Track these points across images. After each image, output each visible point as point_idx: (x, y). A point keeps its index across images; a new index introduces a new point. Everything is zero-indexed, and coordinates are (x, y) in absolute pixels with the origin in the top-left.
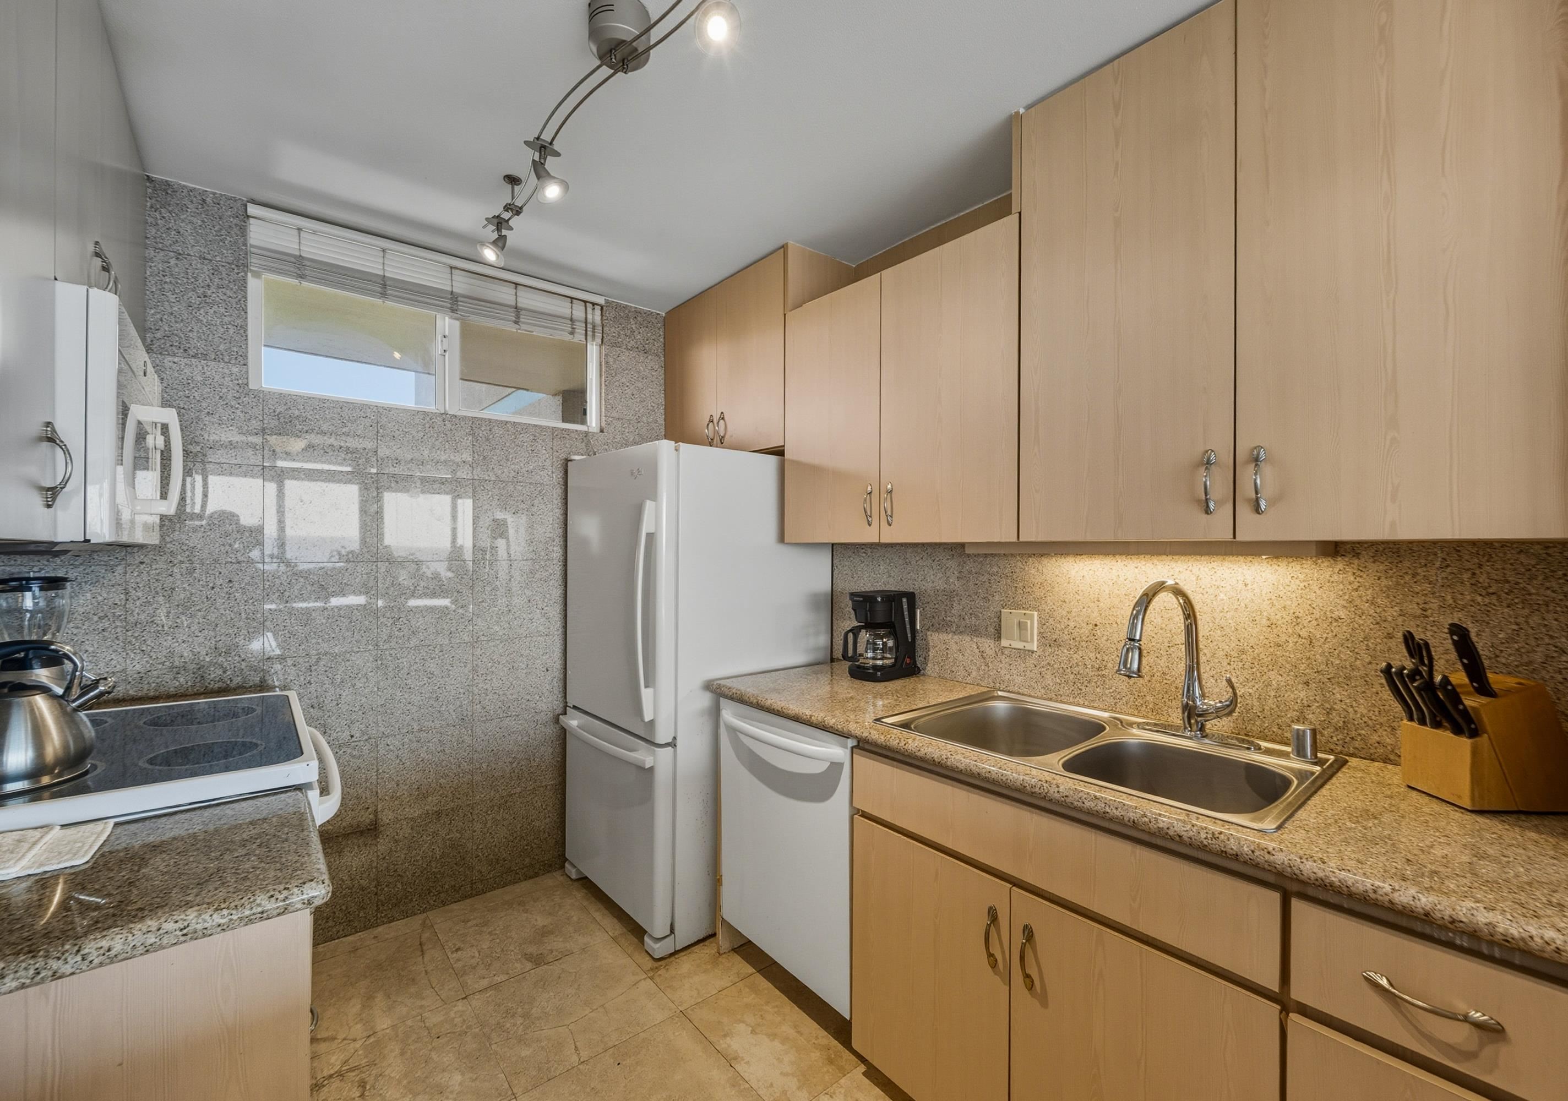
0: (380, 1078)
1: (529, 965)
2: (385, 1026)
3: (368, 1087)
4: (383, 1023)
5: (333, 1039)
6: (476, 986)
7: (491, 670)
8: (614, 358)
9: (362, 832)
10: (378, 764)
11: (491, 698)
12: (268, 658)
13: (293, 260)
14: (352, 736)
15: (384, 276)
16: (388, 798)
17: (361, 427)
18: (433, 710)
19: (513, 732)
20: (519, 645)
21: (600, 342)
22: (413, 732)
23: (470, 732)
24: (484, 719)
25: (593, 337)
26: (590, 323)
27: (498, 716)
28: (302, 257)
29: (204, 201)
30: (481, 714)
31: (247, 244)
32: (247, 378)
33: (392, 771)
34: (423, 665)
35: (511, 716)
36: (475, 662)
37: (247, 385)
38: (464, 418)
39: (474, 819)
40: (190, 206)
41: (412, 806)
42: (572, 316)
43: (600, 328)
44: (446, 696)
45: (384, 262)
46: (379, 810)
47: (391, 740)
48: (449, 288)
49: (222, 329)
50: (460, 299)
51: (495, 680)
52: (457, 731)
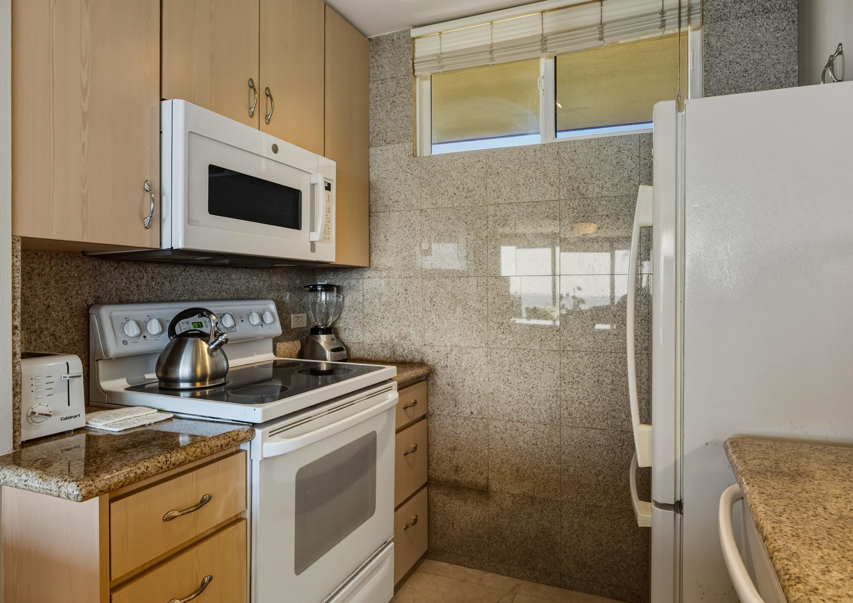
7: (577, 379)
8: (718, 35)
9: (478, 491)
10: (489, 440)
11: (577, 406)
12: (425, 345)
13: (436, 57)
14: (472, 413)
15: (491, 44)
16: (495, 471)
17: (476, 170)
18: (528, 406)
19: (599, 445)
20: (604, 360)
21: (700, 23)
22: (513, 421)
23: (558, 434)
24: (571, 424)
25: (689, 21)
26: (685, 7)
27: (584, 426)
28: (441, 54)
29: (393, 40)
30: (568, 420)
31: (413, 59)
32: (415, 150)
33: (499, 450)
34: (520, 366)
35: (596, 429)
36: (562, 370)
37: (415, 156)
38: (551, 145)
39: (562, 516)
40: (387, 46)
41: (513, 484)
42: (663, 8)
43: (699, 7)
44: (538, 396)
45: (492, 32)
46: (490, 477)
47: (496, 423)
48: (540, 32)
49: (401, 121)
50: (549, 37)
51: (580, 390)
52: (548, 430)
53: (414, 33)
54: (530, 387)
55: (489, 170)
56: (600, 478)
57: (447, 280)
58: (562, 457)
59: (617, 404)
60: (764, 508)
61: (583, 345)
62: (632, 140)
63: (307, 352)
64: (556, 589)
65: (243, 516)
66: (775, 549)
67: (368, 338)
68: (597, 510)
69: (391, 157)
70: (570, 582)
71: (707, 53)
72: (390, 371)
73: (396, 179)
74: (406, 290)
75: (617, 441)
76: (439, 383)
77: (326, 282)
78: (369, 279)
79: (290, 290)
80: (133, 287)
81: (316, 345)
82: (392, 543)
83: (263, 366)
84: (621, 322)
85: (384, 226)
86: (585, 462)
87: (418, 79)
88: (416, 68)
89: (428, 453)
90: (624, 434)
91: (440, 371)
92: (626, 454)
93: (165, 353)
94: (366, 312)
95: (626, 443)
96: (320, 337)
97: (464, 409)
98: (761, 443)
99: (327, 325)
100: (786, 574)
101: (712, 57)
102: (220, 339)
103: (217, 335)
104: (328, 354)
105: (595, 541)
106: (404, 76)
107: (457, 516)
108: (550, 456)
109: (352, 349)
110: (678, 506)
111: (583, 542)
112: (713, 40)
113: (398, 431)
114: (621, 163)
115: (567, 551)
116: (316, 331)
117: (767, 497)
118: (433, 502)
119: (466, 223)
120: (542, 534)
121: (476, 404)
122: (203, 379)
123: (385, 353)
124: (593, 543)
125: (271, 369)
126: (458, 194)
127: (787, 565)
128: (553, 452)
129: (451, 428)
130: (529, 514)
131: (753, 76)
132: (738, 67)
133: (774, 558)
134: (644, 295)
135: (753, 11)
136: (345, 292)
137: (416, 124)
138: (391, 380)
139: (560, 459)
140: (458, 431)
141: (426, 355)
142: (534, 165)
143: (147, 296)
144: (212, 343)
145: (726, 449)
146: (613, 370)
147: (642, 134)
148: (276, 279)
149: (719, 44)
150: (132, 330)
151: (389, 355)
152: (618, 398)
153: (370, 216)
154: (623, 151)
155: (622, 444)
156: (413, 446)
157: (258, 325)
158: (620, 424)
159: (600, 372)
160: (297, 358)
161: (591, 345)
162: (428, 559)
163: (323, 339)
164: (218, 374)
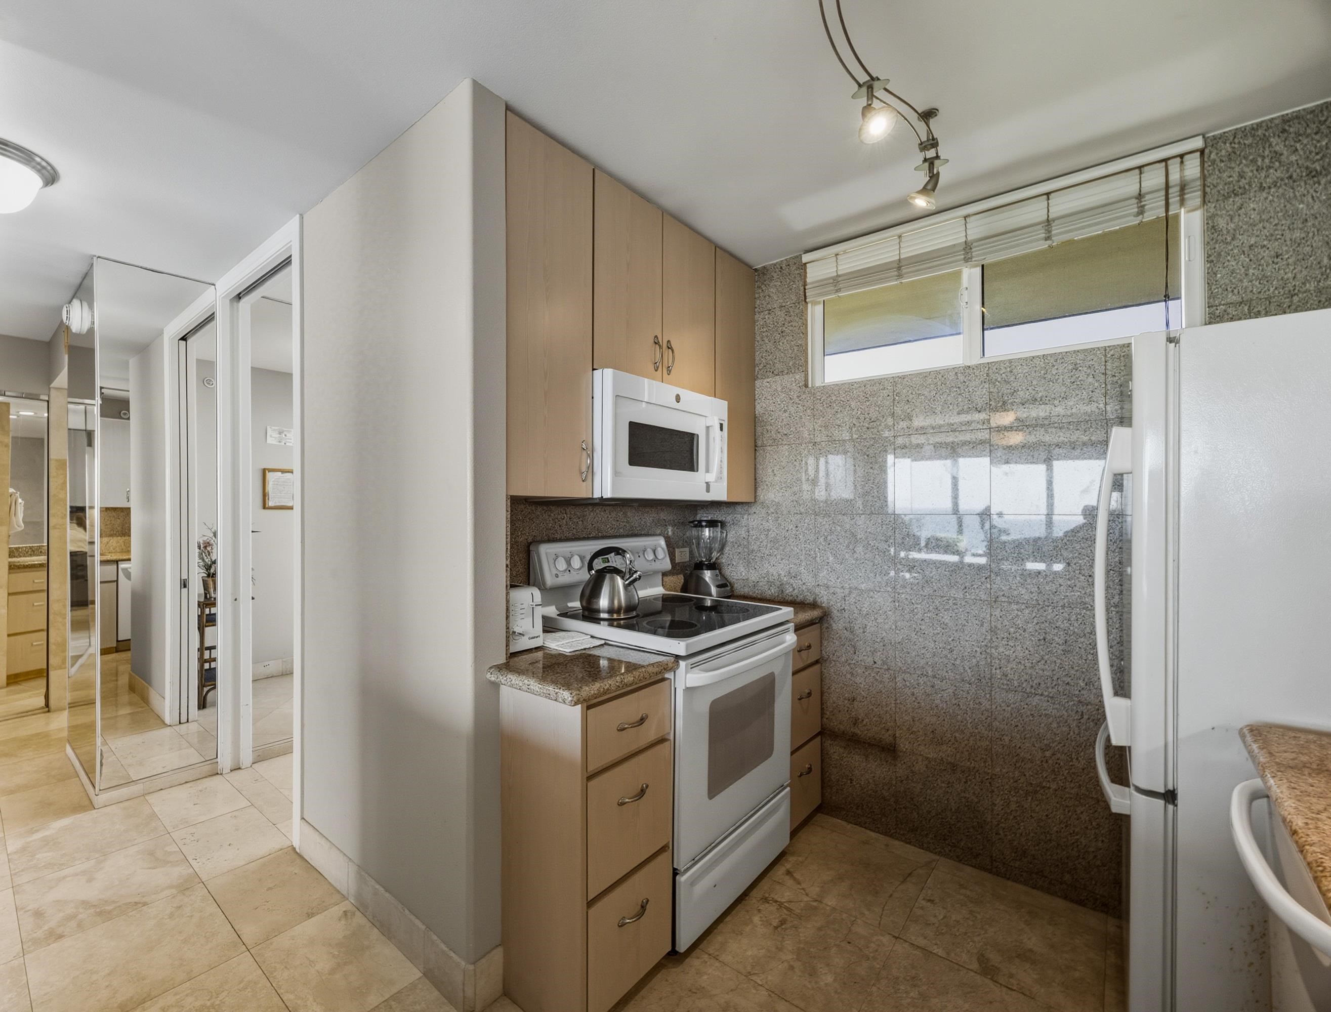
0: (794, 929)
1: (975, 966)
2: (830, 904)
3: (783, 927)
4: (831, 901)
5: (799, 883)
6: (913, 938)
7: (1014, 635)
8: (1229, 215)
9: (883, 748)
10: (896, 694)
11: (1015, 666)
12: (818, 585)
13: (832, 281)
14: (875, 663)
15: (899, 259)
16: (905, 729)
17: (880, 398)
18: (946, 661)
19: (1046, 715)
20: (1053, 615)
21: (1199, 203)
22: (927, 676)
23: (988, 696)
24: (1005, 687)
25: (1182, 202)
26: (1174, 186)
27: (1024, 690)
28: (838, 276)
29: (781, 268)
30: (1002, 681)
31: (805, 285)
32: (806, 380)
33: (909, 706)
34: (937, 615)
35: (1042, 695)
36: (993, 623)
37: (806, 386)
38: (978, 366)
39: (993, 792)
40: (775, 275)
41: (927, 746)
42: (1140, 191)
43: (1198, 183)
44: (960, 651)
45: (900, 247)
46: (897, 735)
47: (907, 676)
48: (964, 240)
49: (790, 351)
50: (975, 244)
51: (1019, 648)
52: (973, 691)
53: (806, 258)
54: (950, 639)
55: (897, 398)
56: (1048, 754)
57: (845, 517)
58: (994, 724)
59: (1073, 668)
60: (1294, 803)
61: (1022, 596)
62: (1095, 354)
63: (692, 586)
64: (986, 875)
65: (667, 737)
66: (1307, 843)
67: (753, 576)
68: (1043, 790)
69: (779, 389)
70: (1005, 869)
71: (1213, 239)
72: (786, 612)
73: (785, 411)
74: (797, 527)
75: (1073, 714)
76: (834, 626)
77: (709, 518)
78: (755, 515)
79: (674, 525)
80: (557, 527)
81: (700, 579)
82: (788, 789)
83: (656, 598)
84: (1077, 572)
85: (771, 461)
86: (1025, 733)
87: (809, 305)
88: (807, 294)
89: (822, 700)
90: (1083, 706)
91: (835, 613)
92: (1086, 730)
93: (588, 585)
94: (751, 548)
95: (1086, 717)
96: (704, 573)
97: (866, 658)
98: (1298, 735)
99: (710, 561)
100: (1319, 866)
101: (1220, 243)
102: (634, 576)
103: (632, 573)
104: (714, 590)
105: (1041, 827)
106: (794, 303)
107: (857, 772)
108: (976, 720)
109: (736, 585)
110: (1170, 796)
111: (1024, 826)
112: (1221, 223)
113: (794, 674)
114: (1078, 383)
115: (1001, 832)
116: (700, 566)
117: (1300, 794)
118: (827, 753)
119: (868, 456)
120: (966, 809)
121: (880, 653)
122: (618, 611)
123: (773, 591)
124: (1037, 829)
125: (661, 602)
126: (858, 425)
127: (1322, 858)
128: (980, 716)
129: (849, 676)
130: (949, 782)
131: (1290, 261)
132: (1265, 251)
133: (1305, 851)
134: (1113, 541)
135: (1291, 177)
136: (728, 528)
137: (807, 353)
138: (787, 622)
139: (990, 725)
140: (858, 680)
141: (820, 596)
142: (955, 389)
143: (567, 534)
144: (627, 580)
145: (1243, 737)
146: (1067, 628)
147: (1108, 347)
148: (663, 515)
149: (1233, 226)
150: (562, 565)
151: (777, 594)
152: (1073, 662)
153: (756, 450)
154: (1080, 368)
155: (1080, 717)
156: (807, 691)
157: (652, 560)
158: (1077, 692)
159: (1047, 629)
160: (681, 592)
161: (1035, 596)
162: (822, 813)
163: (708, 575)
164: (630, 608)
